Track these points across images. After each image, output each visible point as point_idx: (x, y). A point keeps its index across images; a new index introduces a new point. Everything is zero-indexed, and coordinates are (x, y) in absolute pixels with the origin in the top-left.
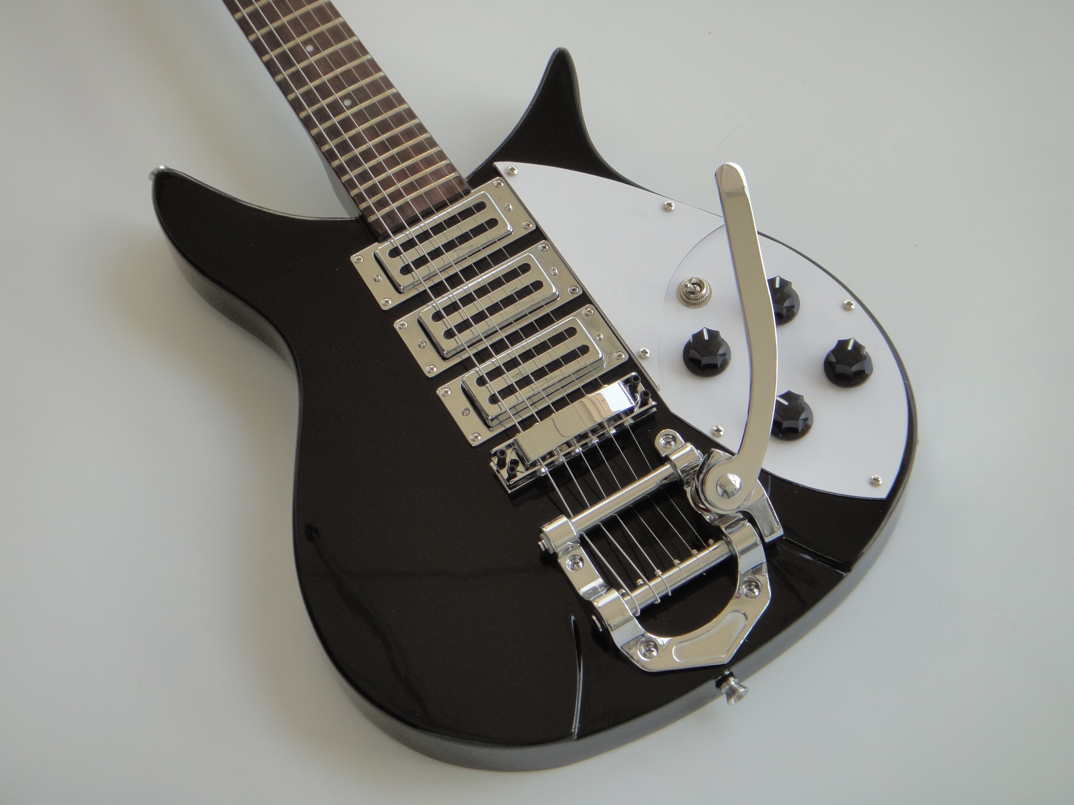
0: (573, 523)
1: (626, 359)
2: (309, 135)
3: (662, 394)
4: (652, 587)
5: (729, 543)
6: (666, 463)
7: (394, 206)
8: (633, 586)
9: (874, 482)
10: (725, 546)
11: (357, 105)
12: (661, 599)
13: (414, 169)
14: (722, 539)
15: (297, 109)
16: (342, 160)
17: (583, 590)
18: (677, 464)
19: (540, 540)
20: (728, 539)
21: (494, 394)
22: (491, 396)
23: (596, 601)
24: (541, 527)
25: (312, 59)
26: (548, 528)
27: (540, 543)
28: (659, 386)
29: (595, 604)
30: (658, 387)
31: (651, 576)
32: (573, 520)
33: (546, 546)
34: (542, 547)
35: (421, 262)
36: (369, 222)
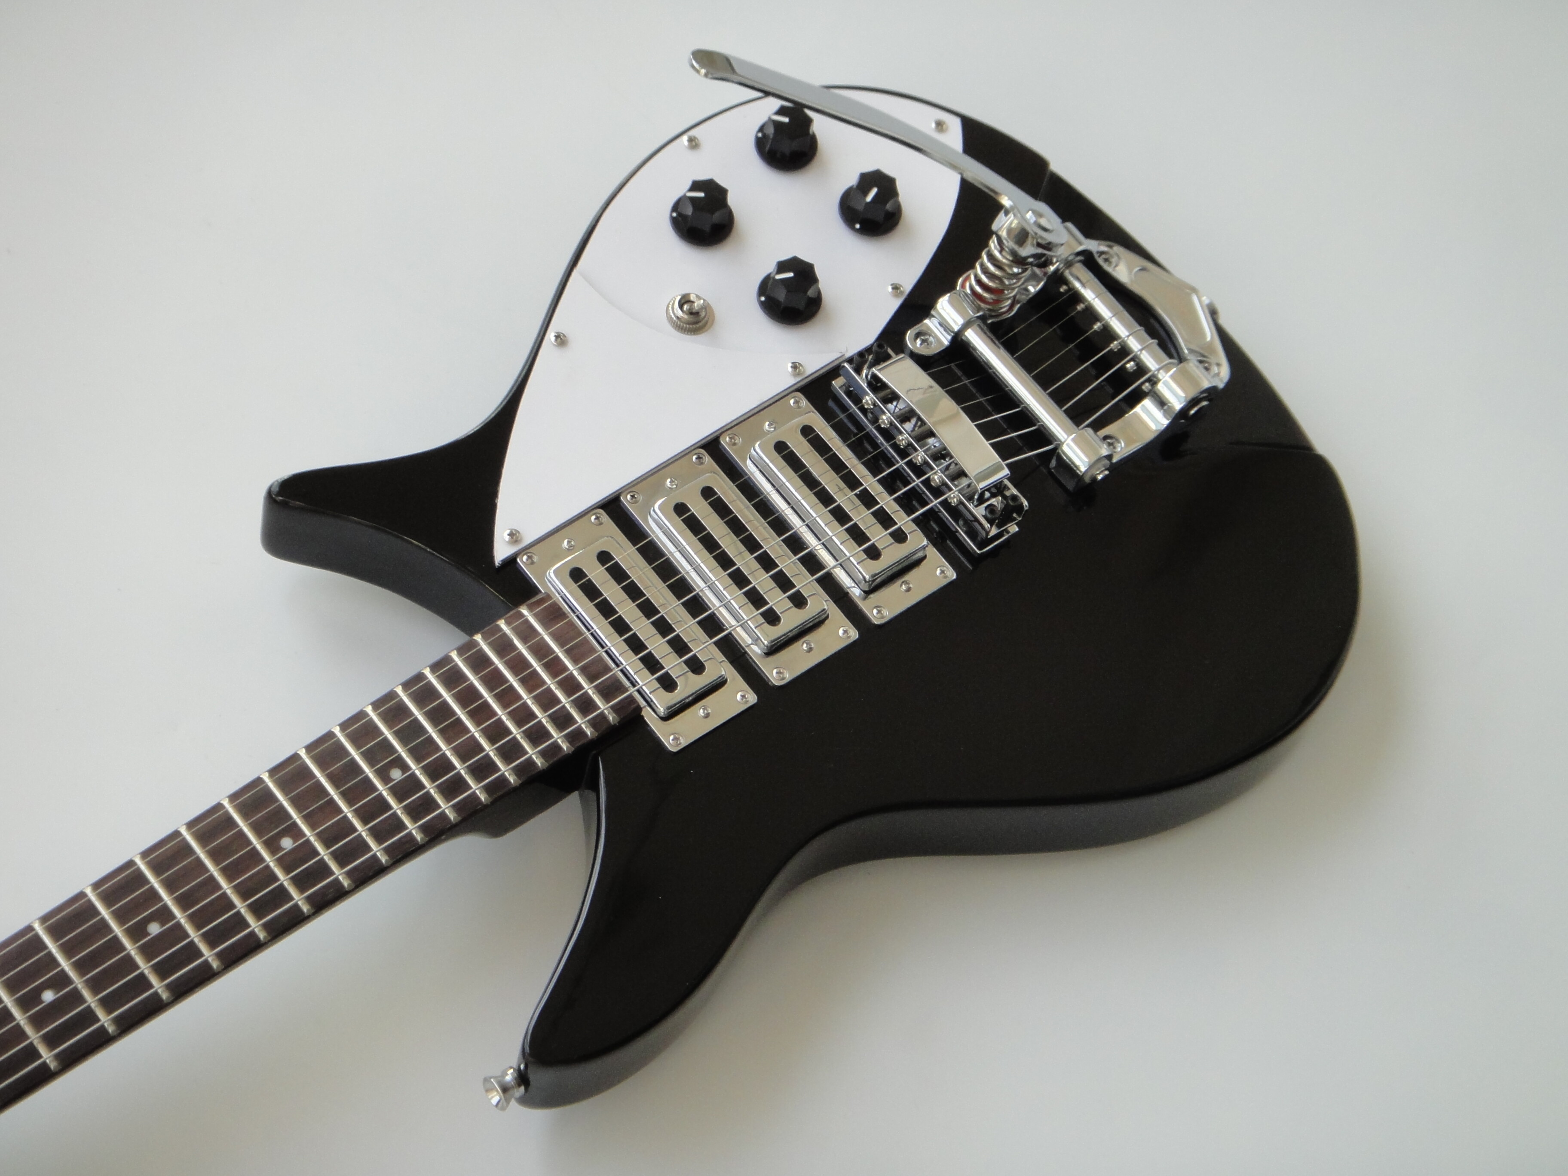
0: (1067, 440)
1: (799, 395)
4: (1140, 349)
5: (1068, 264)
6: (962, 337)
7: (588, 688)
8: (1141, 370)
9: (939, 130)
10: (1072, 267)
11: (400, 758)
12: (1152, 339)
13: (518, 665)
14: (1063, 272)
21: (891, 535)
22: (895, 541)
24: (1080, 475)
25: (309, 834)
26: (1081, 466)
27: (1099, 478)
29: (1178, 408)
31: (1124, 351)
32: (1063, 439)
33: (1102, 470)
34: (1105, 474)
35: (679, 647)
36: (618, 723)
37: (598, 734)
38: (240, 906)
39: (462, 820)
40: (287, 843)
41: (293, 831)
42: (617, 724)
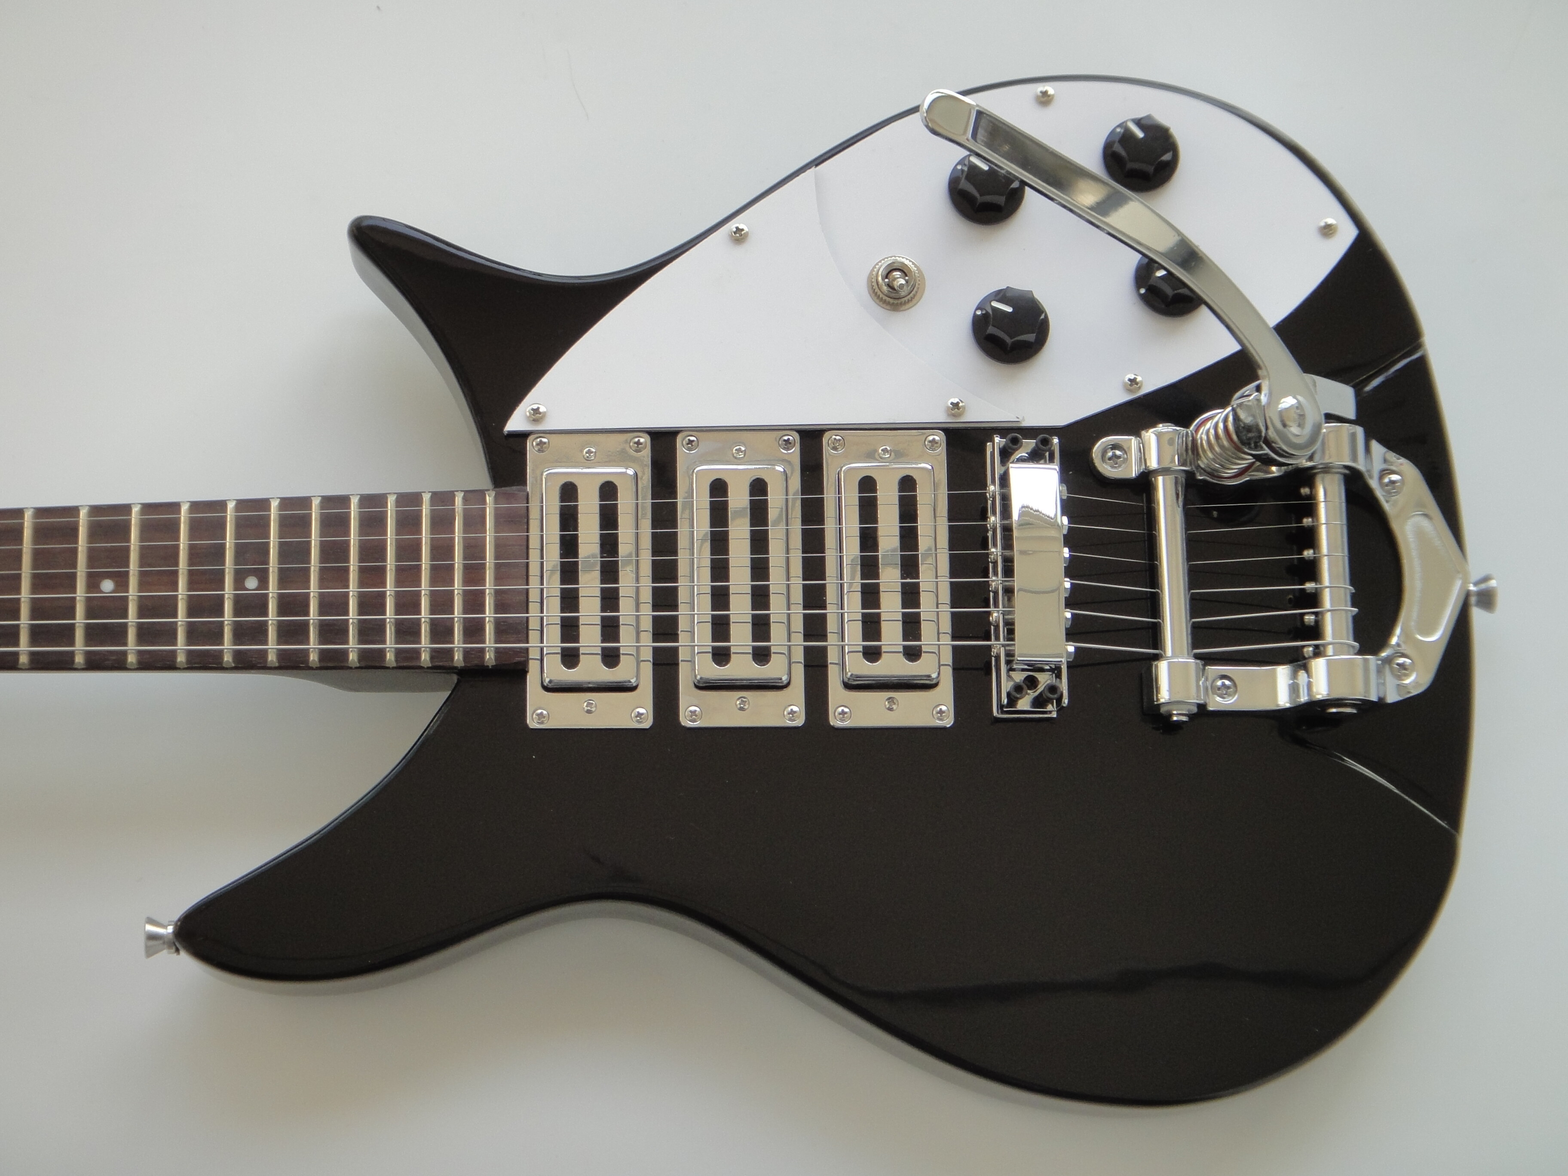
0: (1173, 656)
1: (944, 438)
2: (272, 671)
3: (1030, 421)
4: (1333, 608)
5: (1327, 469)
6: (1153, 479)
7: (489, 614)
8: (1315, 632)
9: (1327, 231)
10: (1328, 477)
12: (1353, 605)
13: (443, 550)
14: (1315, 474)
15: (210, 664)
16: (353, 647)
17: (1283, 700)
18: (1166, 464)
19: (1171, 715)
20: (1321, 466)
21: (905, 647)
22: (904, 655)
23: (1314, 694)
24: (1156, 703)
25: (133, 592)
26: (1164, 695)
27: (1175, 718)
28: (1018, 418)
29: (1319, 697)
30: (1017, 420)
31: (1312, 600)
32: (1169, 652)
33: (1184, 712)
34: (1184, 719)
35: (610, 629)
36: (492, 666)
37: (465, 666)
38: (25, 621)
39: (320, 667)
40: (107, 586)
41: (122, 580)
42: (490, 667)
